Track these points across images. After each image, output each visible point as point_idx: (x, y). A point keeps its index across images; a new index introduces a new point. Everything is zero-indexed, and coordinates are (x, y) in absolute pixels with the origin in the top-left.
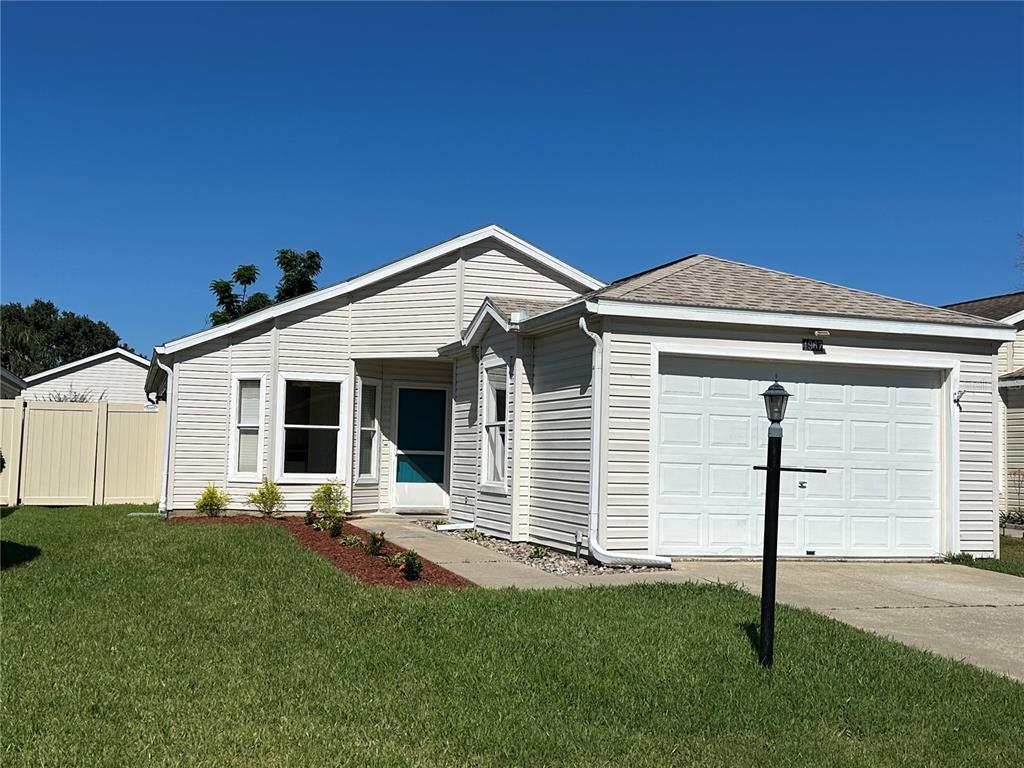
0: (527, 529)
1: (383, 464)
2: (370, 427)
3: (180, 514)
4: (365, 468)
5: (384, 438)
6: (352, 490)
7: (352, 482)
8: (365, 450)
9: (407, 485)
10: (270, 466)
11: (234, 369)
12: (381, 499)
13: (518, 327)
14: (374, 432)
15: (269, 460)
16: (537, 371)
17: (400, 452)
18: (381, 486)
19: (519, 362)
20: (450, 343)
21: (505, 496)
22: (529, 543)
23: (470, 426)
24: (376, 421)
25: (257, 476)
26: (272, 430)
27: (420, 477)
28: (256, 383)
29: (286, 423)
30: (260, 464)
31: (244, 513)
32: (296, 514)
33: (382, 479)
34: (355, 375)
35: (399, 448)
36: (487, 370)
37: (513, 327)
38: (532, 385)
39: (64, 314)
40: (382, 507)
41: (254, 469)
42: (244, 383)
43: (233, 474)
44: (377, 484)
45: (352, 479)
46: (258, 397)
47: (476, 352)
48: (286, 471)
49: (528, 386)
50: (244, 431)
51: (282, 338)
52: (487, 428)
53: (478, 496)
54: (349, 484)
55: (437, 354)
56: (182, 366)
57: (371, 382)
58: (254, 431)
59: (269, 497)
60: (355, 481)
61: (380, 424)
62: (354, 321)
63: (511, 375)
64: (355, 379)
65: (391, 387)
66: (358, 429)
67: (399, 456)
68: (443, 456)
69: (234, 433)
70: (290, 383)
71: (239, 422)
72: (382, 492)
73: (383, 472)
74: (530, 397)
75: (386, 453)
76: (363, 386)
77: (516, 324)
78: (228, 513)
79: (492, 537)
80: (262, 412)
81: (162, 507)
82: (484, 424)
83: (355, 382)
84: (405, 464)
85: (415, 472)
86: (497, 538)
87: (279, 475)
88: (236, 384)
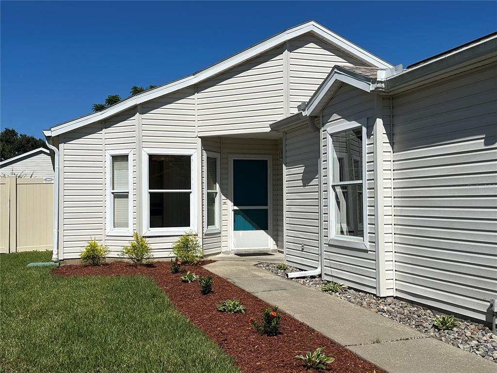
0: (393, 284)
1: (224, 218)
2: (213, 189)
3: (69, 263)
4: (211, 221)
5: (223, 197)
6: (203, 239)
7: (203, 233)
8: (209, 207)
9: (241, 232)
10: (139, 223)
11: (108, 147)
12: (223, 244)
13: (383, 85)
14: (216, 193)
15: (138, 218)
16: (397, 130)
17: (236, 208)
18: (223, 233)
19: (379, 122)
20: (279, 119)
21: (366, 251)
22: (396, 298)
23: (304, 186)
24: (217, 184)
25: (129, 231)
26: (139, 194)
27: (250, 226)
28: (125, 158)
29: (150, 189)
30: (131, 221)
31: (119, 260)
32: (160, 260)
33: (224, 228)
34: (202, 150)
35: (235, 205)
36: (331, 135)
37: (379, 85)
38: (392, 144)
39: (21, 135)
40: (224, 249)
41: (126, 225)
42: (115, 158)
43: (110, 230)
44: (220, 233)
45: (203, 230)
46: (127, 168)
47: (317, 121)
48: (151, 226)
49: (389, 144)
50: (117, 196)
51: (144, 121)
52: (333, 186)
53: (325, 247)
54: (200, 235)
55: (269, 130)
56: (66, 146)
57: (213, 155)
58: (125, 196)
59: (139, 248)
60: (204, 232)
61: (220, 187)
62: (200, 107)
63: (369, 135)
64: (202, 152)
65: (227, 158)
66: (205, 191)
67: (235, 211)
68: (267, 210)
69: (109, 198)
70: (151, 157)
71: (113, 189)
72: (223, 239)
73: (224, 223)
74: (390, 156)
75: (226, 208)
76: (208, 158)
77: (381, 82)
78: (107, 260)
79: (350, 288)
80: (131, 180)
81: (54, 257)
82: (331, 184)
83: (202, 155)
84: (239, 217)
85: (247, 222)
86: (355, 290)
87: (146, 230)
88: (109, 160)
